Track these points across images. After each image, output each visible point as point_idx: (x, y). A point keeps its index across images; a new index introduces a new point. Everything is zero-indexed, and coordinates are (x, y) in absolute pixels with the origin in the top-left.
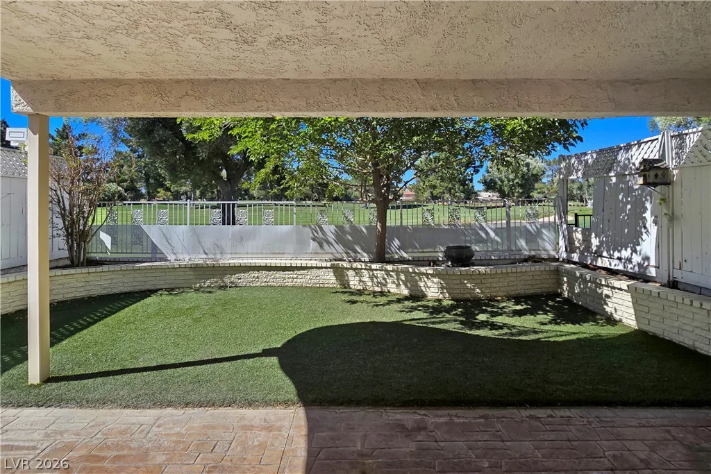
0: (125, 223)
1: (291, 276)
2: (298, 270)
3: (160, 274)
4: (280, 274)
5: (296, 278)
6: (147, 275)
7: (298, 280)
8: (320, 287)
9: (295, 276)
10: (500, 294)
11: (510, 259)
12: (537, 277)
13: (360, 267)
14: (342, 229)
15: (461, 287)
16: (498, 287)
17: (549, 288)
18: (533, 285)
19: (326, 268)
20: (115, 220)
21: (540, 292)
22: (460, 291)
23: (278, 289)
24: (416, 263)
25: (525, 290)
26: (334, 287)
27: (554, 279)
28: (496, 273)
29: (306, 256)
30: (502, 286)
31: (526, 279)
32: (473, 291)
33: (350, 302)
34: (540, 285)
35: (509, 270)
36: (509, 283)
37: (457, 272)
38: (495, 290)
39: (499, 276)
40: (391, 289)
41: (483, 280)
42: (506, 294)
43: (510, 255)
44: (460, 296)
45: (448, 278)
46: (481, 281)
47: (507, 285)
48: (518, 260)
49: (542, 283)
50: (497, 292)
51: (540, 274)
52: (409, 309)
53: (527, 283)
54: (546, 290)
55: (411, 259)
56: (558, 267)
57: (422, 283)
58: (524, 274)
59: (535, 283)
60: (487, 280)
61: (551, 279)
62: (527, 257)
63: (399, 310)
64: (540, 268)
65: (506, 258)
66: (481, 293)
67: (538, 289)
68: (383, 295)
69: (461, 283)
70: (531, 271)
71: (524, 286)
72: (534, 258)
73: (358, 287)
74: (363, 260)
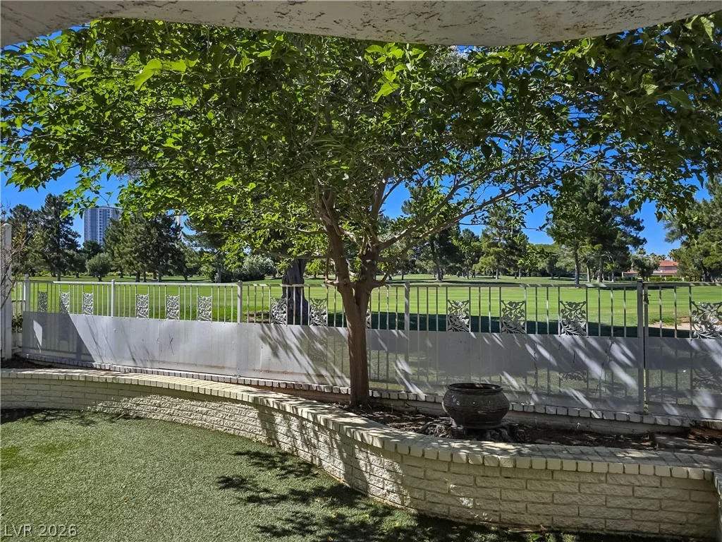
0: (32, 310)
1: (200, 409)
3: (44, 387)
4: (187, 404)
5: (206, 414)
6: (28, 386)
7: (209, 419)
8: (234, 436)
9: (205, 409)
10: (527, 519)
11: (641, 423)
12: (646, 490)
13: (288, 409)
14: (309, 331)
15: (428, 486)
16: (523, 501)
17: (687, 525)
18: (632, 509)
19: (243, 402)
20: (45, 307)
21: (657, 531)
22: (425, 496)
23: (184, 429)
24: (430, 406)
25: (605, 518)
26: (250, 440)
27: (703, 502)
28: (515, 467)
29: (254, 374)
30: (533, 500)
31: (608, 493)
32: (454, 502)
33: (227, 483)
34: (656, 513)
35: (554, 464)
36: (556, 496)
37: (417, 452)
38: (512, 507)
39: (527, 476)
40: (324, 463)
41: (478, 480)
42: (547, 523)
43: (642, 414)
44: (424, 506)
45: (399, 460)
46: (475, 480)
47: (549, 500)
48: (666, 430)
49: (661, 509)
50: (520, 513)
51: (658, 484)
52: (287, 527)
53: (613, 502)
54: (676, 529)
55: (422, 396)
56: (713, 473)
57: (362, 463)
58: (603, 478)
59: (640, 506)
60: (493, 480)
61: (693, 501)
62: (687, 424)
63: (266, 524)
64: (655, 468)
65: (631, 420)
66: (475, 508)
67: (651, 521)
68: (307, 472)
69: (425, 478)
70: (624, 472)
71: (603, 509)
72: (709, 428)
73: (285, 448)
74: (344, 390)
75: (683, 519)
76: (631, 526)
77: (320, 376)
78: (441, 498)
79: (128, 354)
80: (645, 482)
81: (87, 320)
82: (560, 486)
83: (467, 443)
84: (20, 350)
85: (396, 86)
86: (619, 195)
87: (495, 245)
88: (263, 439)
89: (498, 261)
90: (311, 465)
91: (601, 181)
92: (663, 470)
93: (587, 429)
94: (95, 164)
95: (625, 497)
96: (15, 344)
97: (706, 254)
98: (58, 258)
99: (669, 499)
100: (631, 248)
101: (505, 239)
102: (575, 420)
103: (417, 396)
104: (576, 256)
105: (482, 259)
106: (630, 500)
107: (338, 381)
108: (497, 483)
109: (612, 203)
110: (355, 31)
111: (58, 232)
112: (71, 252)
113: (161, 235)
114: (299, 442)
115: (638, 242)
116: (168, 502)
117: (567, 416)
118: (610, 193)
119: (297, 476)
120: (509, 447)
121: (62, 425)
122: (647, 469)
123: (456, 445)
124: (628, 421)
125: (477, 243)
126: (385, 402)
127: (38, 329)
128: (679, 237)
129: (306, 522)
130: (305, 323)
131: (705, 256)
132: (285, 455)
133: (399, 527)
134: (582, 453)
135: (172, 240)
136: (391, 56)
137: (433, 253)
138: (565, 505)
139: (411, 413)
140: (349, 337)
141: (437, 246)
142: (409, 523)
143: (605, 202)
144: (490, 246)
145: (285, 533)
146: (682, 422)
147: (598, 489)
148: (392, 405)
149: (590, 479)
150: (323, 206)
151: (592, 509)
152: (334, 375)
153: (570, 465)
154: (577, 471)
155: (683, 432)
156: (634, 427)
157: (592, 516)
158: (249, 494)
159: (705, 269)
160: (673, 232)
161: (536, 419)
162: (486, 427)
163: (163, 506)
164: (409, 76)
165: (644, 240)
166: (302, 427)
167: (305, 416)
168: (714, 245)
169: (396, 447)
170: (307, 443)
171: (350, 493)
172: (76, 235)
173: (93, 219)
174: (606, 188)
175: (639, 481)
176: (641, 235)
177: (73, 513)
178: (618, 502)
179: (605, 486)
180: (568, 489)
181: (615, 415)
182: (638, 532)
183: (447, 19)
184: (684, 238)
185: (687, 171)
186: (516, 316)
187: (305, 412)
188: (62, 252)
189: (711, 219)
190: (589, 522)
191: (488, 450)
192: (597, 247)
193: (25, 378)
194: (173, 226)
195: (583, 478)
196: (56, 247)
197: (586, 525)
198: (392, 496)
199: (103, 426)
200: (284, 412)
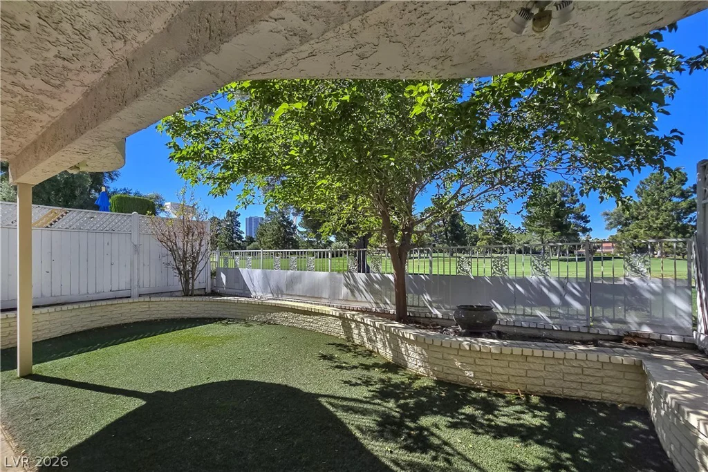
0: (220, 267)
1: (309, 320)
2: (314, 315)
3: (227, 307)
4: (302, 317)
5: (312, 322)
6: (219, 306)
7: (314, 325)
8: (328, 335)
9: (312, 320)
10: (509, 385)
11: (588, 333)
12: (591, 370)
13: (359, 320)
14: (370, 277)
15: (444, 363)
16: (506, 375)
17: (622, 395)
18: (581, 383)
19: (333, 316)
20: (227, 265)
21: (600, 398)
22: (443, 369)
23: (300, 330)
24: (445, 321)
25: (563, 388)
26: (337, 337)
27: (634, 380)
28: (501, 353)
29: (338, 302)
30: (513, 374)
31: (565, 371)
32: (461, 373)
33: (324, 357)
34: (599, 386)
35: (527, 352)
36: (529, 372)
37: (437, 343)
38: (500, 378)
39: (509, 359)
40: (380, 351)
41: (477, 360)
42: (523, 389)
43: (589, 327)
44: (442, 376)
45: (426, 347)
46: (475, 361)
47: (524, 375)
48: (606, 338)
49: (603, 383)
50: (504, 382)
51: (600, 367)
52: (359, 382)
53: (568, 378)
54: (614, 397)
55: (440, 316)
56: (641, 361)
57: (403, 349)
58: (561, 362)
59: (588, 381)
60: (486, 361)
61: (626, 379)
62: (621, 334)
63: (347, 380)
64: (598, 356)
65: (581, 331)
66: (474, 378)
67: (595, 391)
68: (370, 355)
69: (443, 358)
70: (576, 359)
71: (561, 382)
72: (638, 337)
73: (357, 342)
74: (392, 311)
75: (619, 391)
76: (581, 394)
77: (376, 303)
78: (453, 371)
79: (270, 291)
80: (591, 365)
81: (248, 271)
82: (532, 366)
83: (468, 339)
84: (215, 288)
85: (424, 108)
86: (572, 200)
87: (487, 234)
88: (344, 337)
89: (490, 244)
90: (371, 352)
91: (559, 191)
92: (604, 357)
93: (550, 337)
94: (252, 183)
95: (577, 374)
96: (212, 285)
97: (636, 237)
98: (233, 245)
99: (609, 377)
100: (580, 234)
101: (493, 230)
102: (542, 331)
103: (437, 315)
104: (542, 240)
105: (478, 243)
106: (580, 376)
107: (388, 307)
108: (489, 362)
109: (567, 205)
110: (399, 74)
111: (233, 231)
112: (239, 242)
113: (286, 231)
114: (365, 339)
115: (585, 230)
116: (292, 366)
117: (537, 328)
118: (565, 199)
119: (364, 357)
120: (496, 341)
121: (237, 326)
122: (593, 357)
123: (460, 339)
124: (579, 332)
125: (475, 233)
126: (417, 319)
127: (223, 276)
128: (615, 226)
129: (369, 380)
130: (368, 272)
131: (635, 239)
132: (356, 346)
133: (427, 386)
134: (547, 346)
135: (292, 234)
136: (420, 91)
137: (447, 239)
138: (534, 378)
139: (433, 325)
140: (395, 280)
141: (449, 235)
142: (433, 384)
143: (562, 204)
144: (483, 235)
145: (356, 384)
146: (618, 333)
147: (557, 369)
148: (421, 320)
149: (552, 362)
150: (379, 199)
151: (554, 381)
152: (386, 303)
153: (538, 353)
154: (543, 357)
155: (618, 339)
156: (583, 335)
157: (553, 386)
158: (336, 364)
159: (635, 247)
160: (611, 223)
161: (515, 330)
162: (482, 331)
163: (290, 368)
164: (432, 100)
165: (590, 229)
166: (367, 331)
167: (369, 323)
168: (642, 231)
169: (424, 339)
170: (370, 340)
171: (395, 366)
172: (242, 232)
173: (250, 224)
174: (563, 195)
175: (586, 364)
176: (588, 226)
177: (243, 368)
178: (572, 378)
179: (562, 367)
180: (537, 368)
181: (570, 328)
182: (586, 397)
183: (456, 60)
184: (619, 227)
185: (622, 166)
186: (502, 265)
187: (368, 321)
188: (235, 241)
189: (639, 214)
190: (552, 390)
191: (482, 343)
192: (556, 234)
193: (217, 301)
194: (292, 226)
195: (547, 361)
196: (232, 239)
197: (549, 391)
198: (422, 369)
199: (256, 327)
200: (356, 321)
